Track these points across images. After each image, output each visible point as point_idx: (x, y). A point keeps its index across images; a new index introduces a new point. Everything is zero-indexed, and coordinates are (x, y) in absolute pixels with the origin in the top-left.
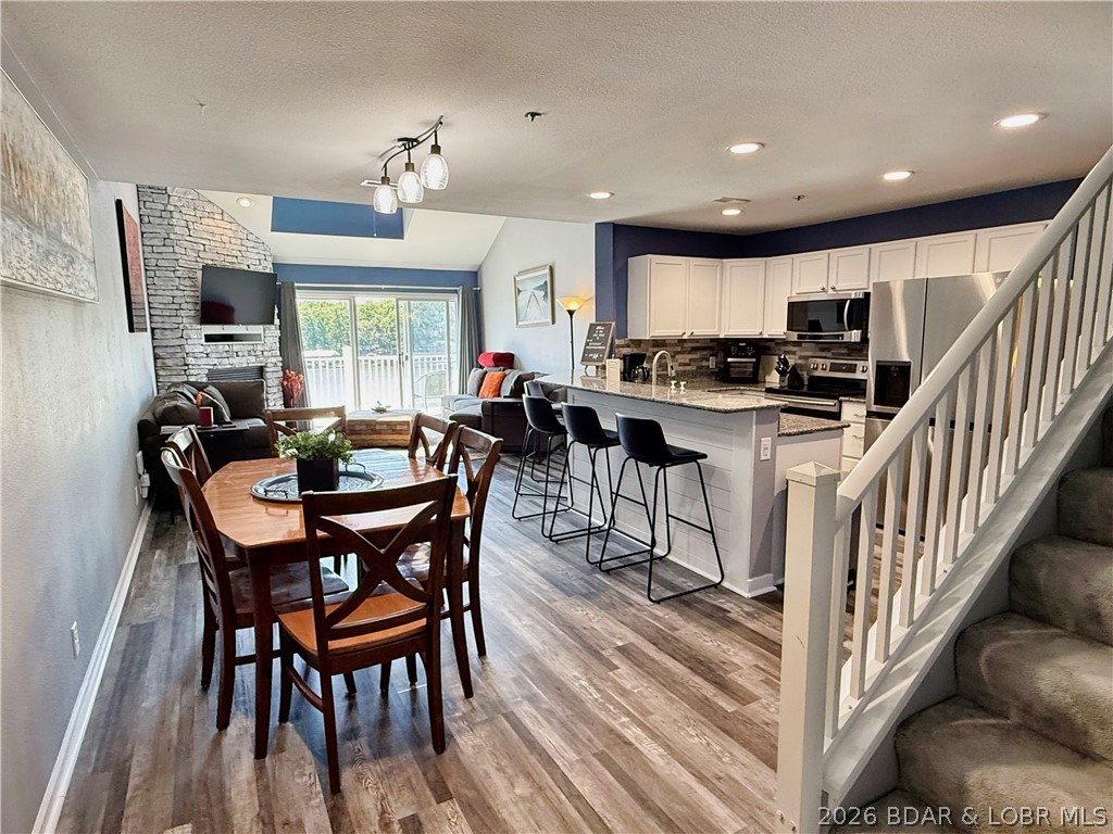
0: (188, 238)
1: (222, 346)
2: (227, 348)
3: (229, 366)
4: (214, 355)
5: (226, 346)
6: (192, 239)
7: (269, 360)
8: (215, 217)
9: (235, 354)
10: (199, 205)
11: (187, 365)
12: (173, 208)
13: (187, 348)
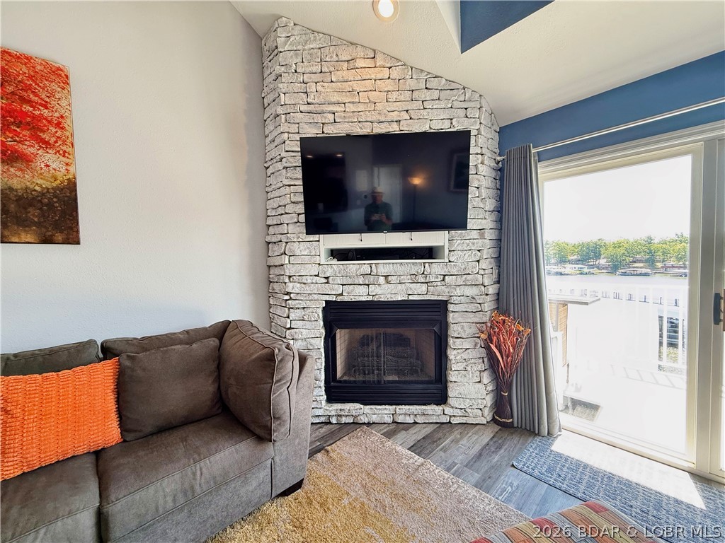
0: (304, 108)
1: (354, 267)
2: (366, 269)
3: (363, 298)
4: (339, 281)
5: (364, 266)
6: (311, 108)
7: (459, 291)
8: (360, 63)
9: (382, 280)
10: (330, 54)
11: (288, 294)
12: (283, 69)
13: (289, 270)
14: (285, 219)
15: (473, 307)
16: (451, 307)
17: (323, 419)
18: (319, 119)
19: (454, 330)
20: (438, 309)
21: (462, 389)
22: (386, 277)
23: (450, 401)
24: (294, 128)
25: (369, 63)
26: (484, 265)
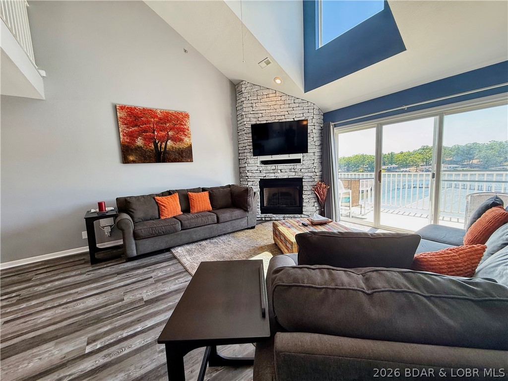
0: (252, 112)
1: (269, 167)
2: (274, 168)
3: (273, 178)
4: (264, 172)
5: (273, 166)
6: (254, 112)
7: (306, 174)
8: (270, 96)
9: (279, 171)
10: (260, 93)
11: (248, 176)
12: (244, 99)
13: (248, 168)
14: (246, 151)
15: (311, 180)
16: (303, 180)
17: (260, 219)
18: (256, 116)
19: (305, 188)
20: (299, 181)
21: (307, 208)
22: (281, 170)
23: (303, 213)
24: (248, 120)
25: (274, 95)
26: (315, 165)
